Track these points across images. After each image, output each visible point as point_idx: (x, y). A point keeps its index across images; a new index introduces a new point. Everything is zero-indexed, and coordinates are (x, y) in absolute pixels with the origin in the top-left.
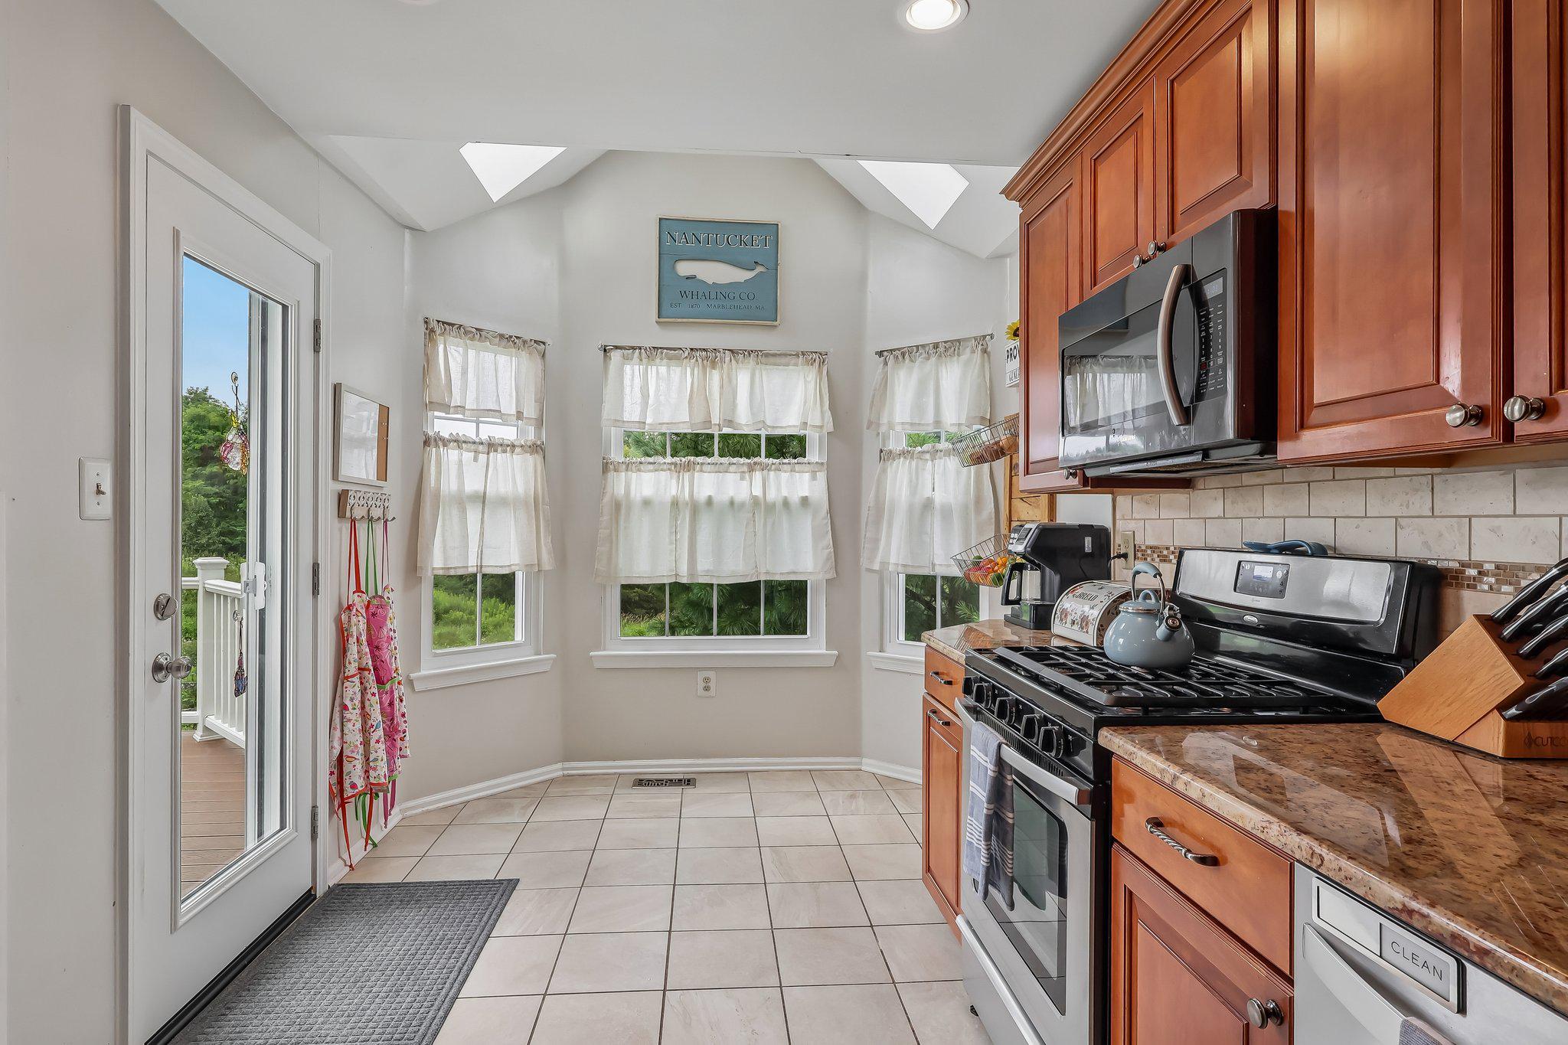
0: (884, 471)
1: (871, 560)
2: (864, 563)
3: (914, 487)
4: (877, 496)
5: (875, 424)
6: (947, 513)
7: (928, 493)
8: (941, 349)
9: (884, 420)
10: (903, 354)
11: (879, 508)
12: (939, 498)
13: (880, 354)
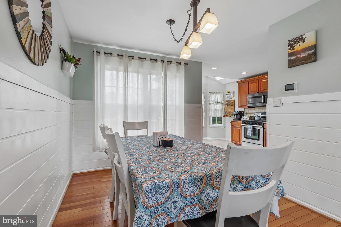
0: (210, 105)
1: (209, 115)
2: (207, 116)
3: (214, 107)
4: (209, 109)
5: (209, 100)
6: (218, 110)
7: (215, 108)
8: (217, 93)
9: (210, 100)
10: (212, 93)
11: (209, 110)
12: (217, 109)
13: (209, 93)
